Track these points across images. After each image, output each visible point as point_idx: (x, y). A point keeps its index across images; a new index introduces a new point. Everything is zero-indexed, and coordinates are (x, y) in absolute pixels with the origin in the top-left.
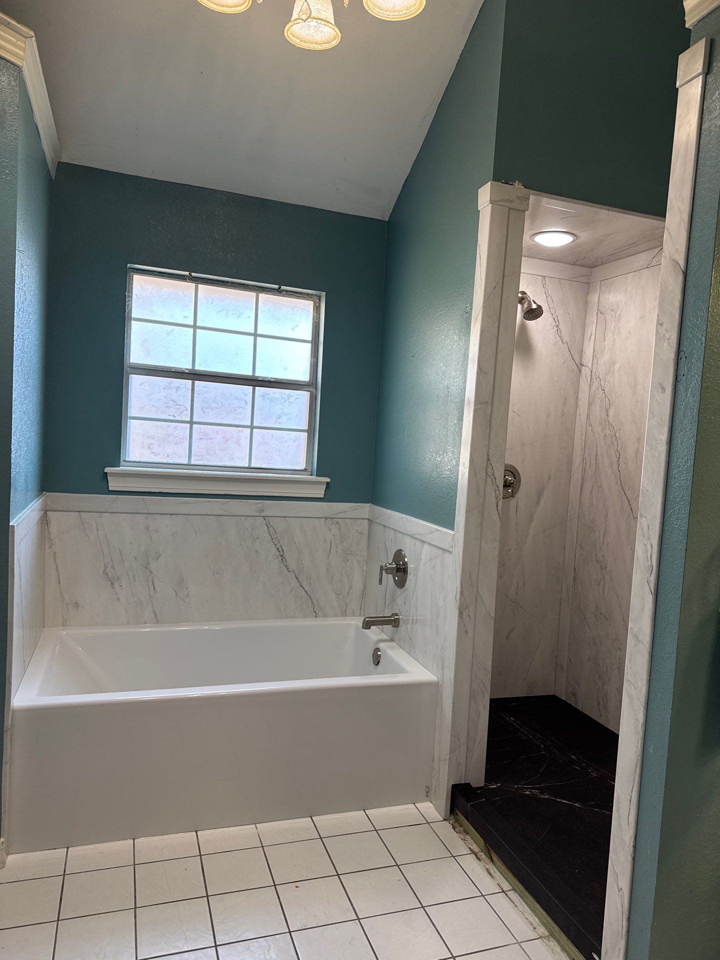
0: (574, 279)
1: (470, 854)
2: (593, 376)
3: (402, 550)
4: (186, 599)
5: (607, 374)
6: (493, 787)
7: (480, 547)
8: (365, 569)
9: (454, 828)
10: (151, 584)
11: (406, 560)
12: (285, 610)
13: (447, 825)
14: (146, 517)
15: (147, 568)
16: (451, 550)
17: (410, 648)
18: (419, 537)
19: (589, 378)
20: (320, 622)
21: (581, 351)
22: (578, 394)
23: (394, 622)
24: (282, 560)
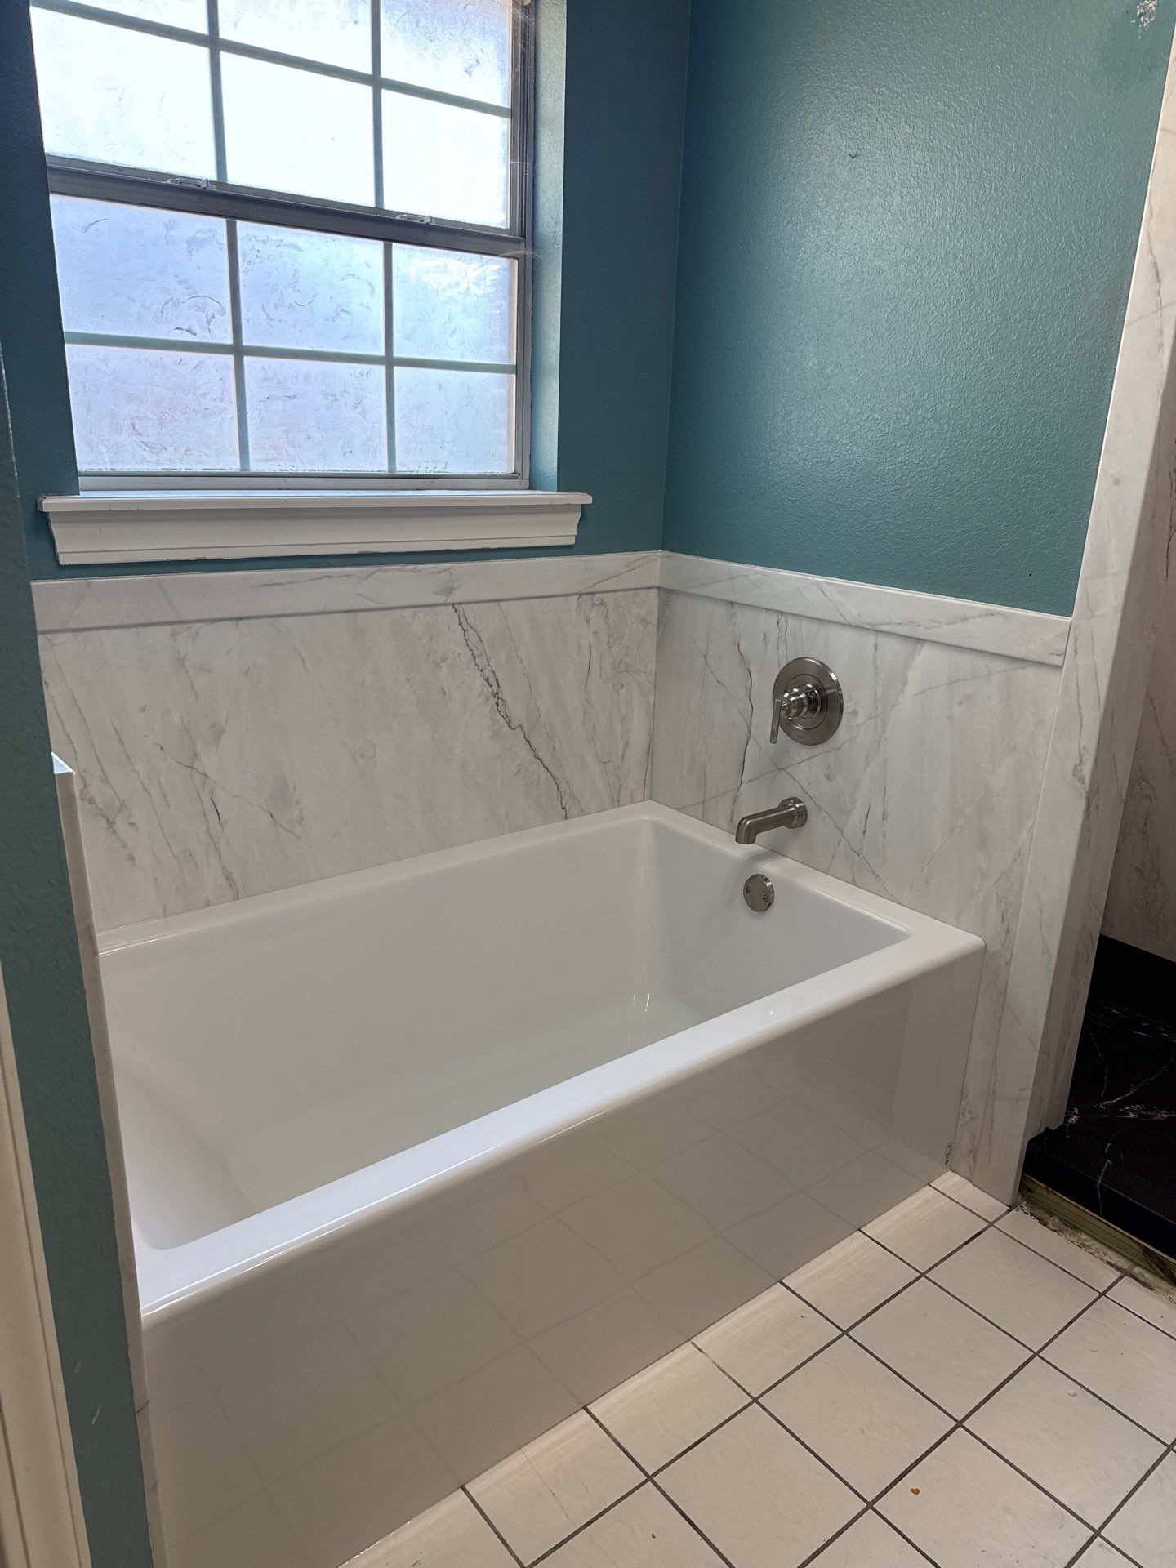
1: (1122, 1277)
3: (814, 659)
4: (299, 829)
6: (1073, 1119)
8: (652, 701)
9: (1043, 1222)
10: (208, 806)
11: (834, 679)
12: (507, 815)
13: (1026, 1219)
14: (174, 635)
15: (193, 769)
16: (1052, 660)
18: (902, 631)
20: (577, 827)
23: (790, 818)
24: (497, 704)
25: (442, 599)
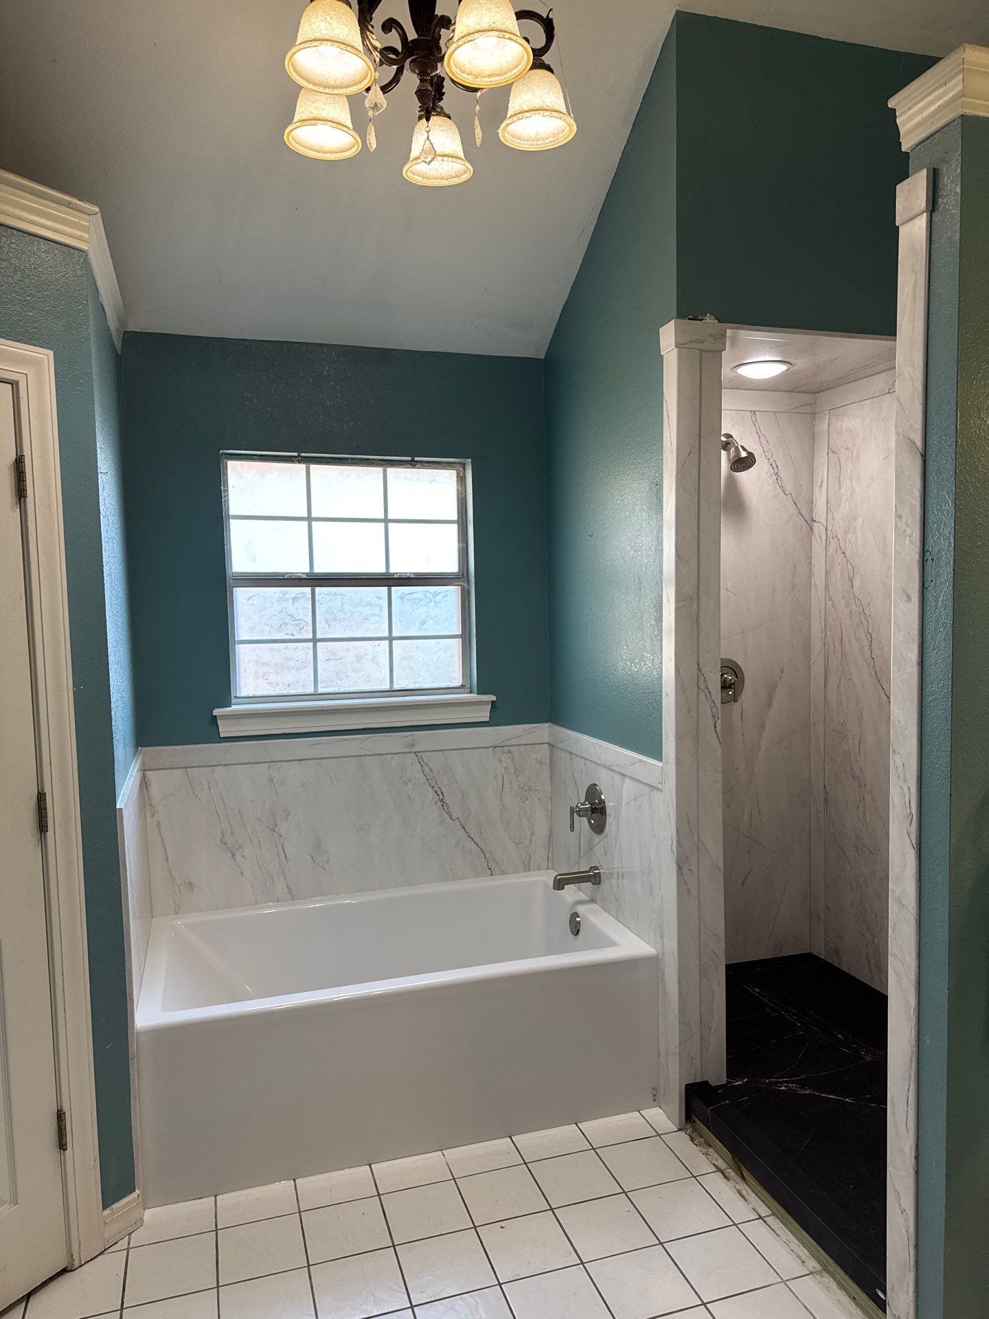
0: (793, 411)
1: (715, 1172)
2: (829, 535)
3: (597, 785)
4: (326, 866)
5: (846, 533)
6: (737, 1083)
7: (698, 781)
8: (550, 808)
9: (692, 1140)
10: (281, 850)
11: (603, 797)
12: (451, 870)
13: (684, 1137)
14: (269, 767)
15: (274, 831)
16: (660, 786)
17: (618, 911)
18: (618, 769)
19: (824, 539)
20: (499, 881)
21: (811, 503)
22: (811, 558)
23: (593, 877)
24: (442, 805)
25: (408, 750)
